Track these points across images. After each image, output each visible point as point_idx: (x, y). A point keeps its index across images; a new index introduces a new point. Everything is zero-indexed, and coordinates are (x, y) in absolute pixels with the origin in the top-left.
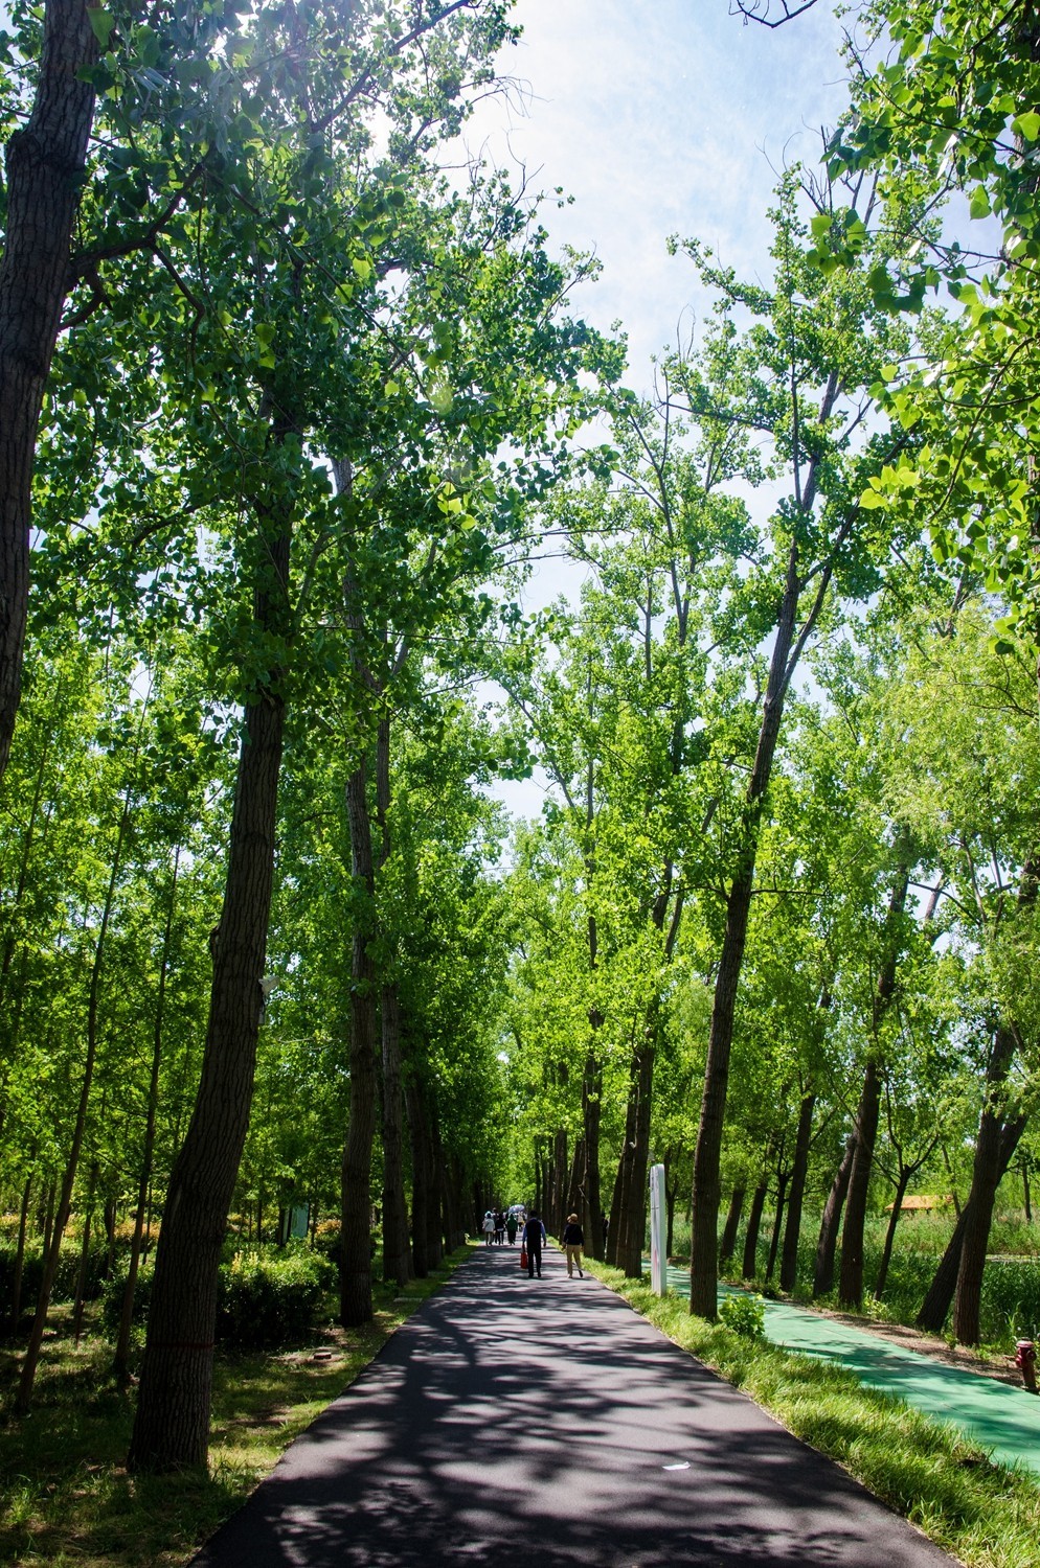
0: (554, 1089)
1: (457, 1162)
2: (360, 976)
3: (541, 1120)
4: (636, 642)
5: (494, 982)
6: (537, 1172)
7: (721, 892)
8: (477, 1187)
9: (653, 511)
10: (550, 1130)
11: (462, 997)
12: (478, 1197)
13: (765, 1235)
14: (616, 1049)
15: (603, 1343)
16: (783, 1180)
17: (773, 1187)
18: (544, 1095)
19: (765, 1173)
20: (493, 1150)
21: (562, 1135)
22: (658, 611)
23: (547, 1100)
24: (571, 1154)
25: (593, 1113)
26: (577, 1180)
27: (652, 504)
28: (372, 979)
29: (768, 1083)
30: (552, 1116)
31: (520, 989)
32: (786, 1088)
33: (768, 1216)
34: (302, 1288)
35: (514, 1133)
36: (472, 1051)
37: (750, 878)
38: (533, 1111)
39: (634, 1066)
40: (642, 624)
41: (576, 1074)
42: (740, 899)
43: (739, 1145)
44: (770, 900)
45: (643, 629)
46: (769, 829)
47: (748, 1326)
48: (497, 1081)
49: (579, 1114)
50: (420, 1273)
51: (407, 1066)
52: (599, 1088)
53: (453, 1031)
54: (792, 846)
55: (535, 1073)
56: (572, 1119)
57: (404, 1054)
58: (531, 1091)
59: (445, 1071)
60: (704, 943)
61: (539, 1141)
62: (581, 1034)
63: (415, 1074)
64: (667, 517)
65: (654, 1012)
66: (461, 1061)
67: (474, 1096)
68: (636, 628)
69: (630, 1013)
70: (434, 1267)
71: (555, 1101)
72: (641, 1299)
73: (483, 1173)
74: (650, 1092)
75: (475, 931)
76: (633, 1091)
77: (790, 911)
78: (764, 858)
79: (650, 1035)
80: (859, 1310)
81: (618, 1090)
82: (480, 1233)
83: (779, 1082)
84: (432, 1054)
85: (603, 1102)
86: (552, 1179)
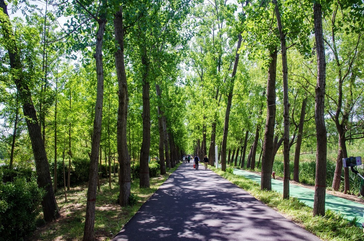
0: (197, 131)
1: (177, 146)
2: (160, 114)
3: (195, 137)
4: (211, 36)
5: (183, 109)
6: (194, 148)
7: (227, 95)
8: (181, 151)
9: (213, 8)
10: (196, 139)
11: (177, 114)
12: (182, 153)
13: (239, 158)
14: (209, 124)
15: (206, 175)
16: (242, 148)
17: (241, 149)
18: (195, 132)
19: (239, 147)
20: (184, 143)
21: (199, 141)
22: (216, 29)
23: (195, 133)
24: (201, 144)
25: (205, 136)
26: (202, 149)
27: (213, 6)
28: (162, 114)
29: (240, 129)
30: (197, 136)
31: (188, 109)
32: (243, 130)
33: (240, 155)
34: (155, 168)
35: (189, 140)
36: (179, 124)
37: (232, 92)
38: (193, 135)
39: (212, 127)
40: (212, 32)
41: (201, 128)
42: (230, 97)
43: (234, 141)
44: (236, 96)
45: (212, 34)
46: (236, 82)
47: (230, 172)
48: (185, 129)
49: (202, 136)
50: (172, 167)
51: (168, 129)
52: (206, 131)
53: (175, 120)
54: (240, 86)
55: (193, 127)
56: (201, 137)
57: (167, 127)
58: (192, 131)
59: (175, 129)
60: (224, 104)
61: (194, 141)
62: (202, 121)
63: (169, 130)
64: (217, 9)
65: (216, 116)
66: (178, 127)
67: (180, 134)
68: (211, 33)
69: (211, 116)
70: (175, 166)
71: (197, 133)
72: (213, 169)
73: (183, 148)
74: (215, 132)
75: (180, 102)
76: (212, 132)
77: (240, 98)
78: (235, 88)
79: (215, 121)
80: (254, 170)
81: (209, 131)
82: (182, 160)
83: (242, 129)
84: (172, 126)
85: (207, 134)
86: (197, 149)
